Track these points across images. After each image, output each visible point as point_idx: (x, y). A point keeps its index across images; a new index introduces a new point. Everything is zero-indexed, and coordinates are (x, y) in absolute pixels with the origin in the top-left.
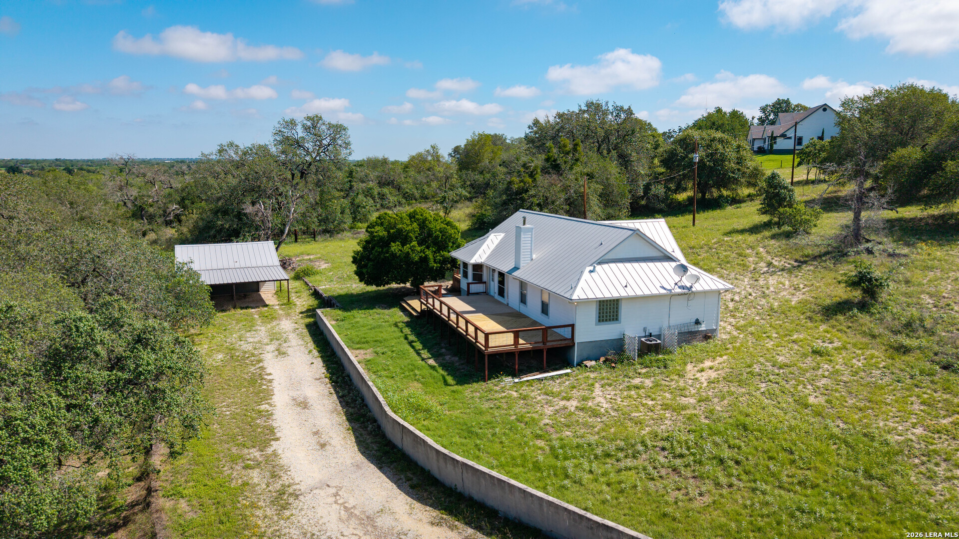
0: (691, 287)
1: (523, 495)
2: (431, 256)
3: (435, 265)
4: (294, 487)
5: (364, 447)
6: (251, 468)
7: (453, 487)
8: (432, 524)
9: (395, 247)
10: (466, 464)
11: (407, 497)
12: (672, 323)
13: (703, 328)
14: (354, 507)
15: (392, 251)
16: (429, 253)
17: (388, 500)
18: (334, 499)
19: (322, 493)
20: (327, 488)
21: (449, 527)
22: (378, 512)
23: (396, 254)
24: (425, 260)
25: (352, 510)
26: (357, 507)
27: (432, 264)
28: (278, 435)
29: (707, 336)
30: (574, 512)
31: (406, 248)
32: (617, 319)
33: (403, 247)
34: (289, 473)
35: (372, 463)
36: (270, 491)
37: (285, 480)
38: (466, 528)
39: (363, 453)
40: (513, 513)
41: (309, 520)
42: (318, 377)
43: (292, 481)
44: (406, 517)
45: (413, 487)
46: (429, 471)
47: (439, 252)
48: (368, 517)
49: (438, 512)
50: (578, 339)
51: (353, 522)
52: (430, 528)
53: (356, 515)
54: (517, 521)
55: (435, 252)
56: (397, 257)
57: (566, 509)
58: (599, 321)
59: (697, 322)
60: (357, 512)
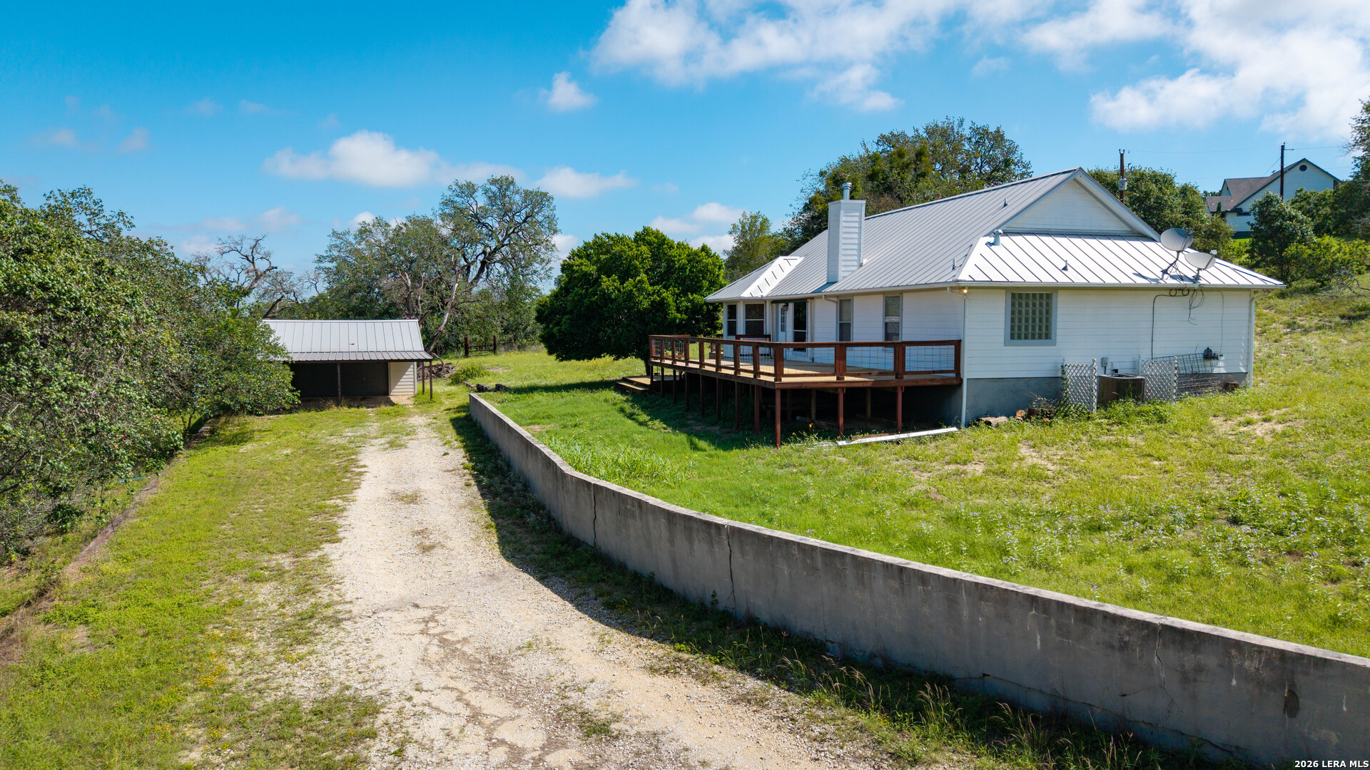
0: (1197, 278)
1: (895, 584)
2: (670, 300)
3: (679, 315)
4: (339, 607)
5: (514, 550)
6: (260, 580)
7: (709, 599)
8: (653, 670)
9: (609, 283)
10: (740, 531)
11: (595, 623)
12: (1158, 352)
13: (1220, 368)
14: (465, 640)
15: (603, 290)
16: (668, 295)
17: (549, 627)
18: (422, 626)
19: (397, 617)
20: (412, 609)
21: (697, 677)
22: (519, 648)
23: (609, 295)
24: (660, 306)
25: (459, 646)
26: (471, 640)
27: (673, 313)
28: (341, 535)
29: (1229, 384)
30: (1061, 605)
31: (629, 283)
32: (1048, 336)
33: (622, 283)
34: (337, 586)
35: (526, 571)
36: (284, 615)
37: (325, 595)
38: (739, 677)
39: (507, 559)
40: (866, 643)
41: (348, 661)
42: (451, 469)
43: (336, 598)
44: (587, 657)
45: (611, 606)
46: (652, 576)
47: (686, 295)
48: (492, 658)
49: (668, 648)
50: (968, 372)
51: (453, 666)
52: (647, 679)
53: (464, 653)
54: (879, 662)
55: (678, 295)
56: (613, 301)
57: (1033, 599)
58: (1012, 337)
59: (1209, 355)
60: (467, 649)
